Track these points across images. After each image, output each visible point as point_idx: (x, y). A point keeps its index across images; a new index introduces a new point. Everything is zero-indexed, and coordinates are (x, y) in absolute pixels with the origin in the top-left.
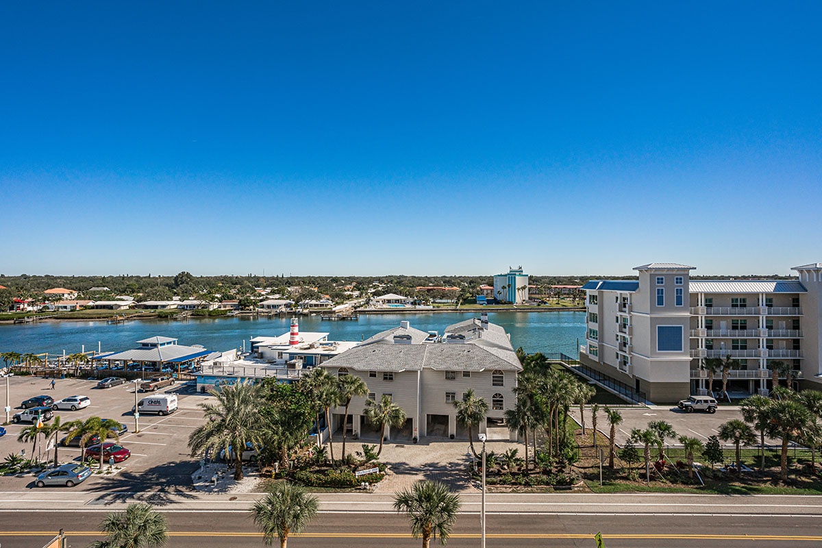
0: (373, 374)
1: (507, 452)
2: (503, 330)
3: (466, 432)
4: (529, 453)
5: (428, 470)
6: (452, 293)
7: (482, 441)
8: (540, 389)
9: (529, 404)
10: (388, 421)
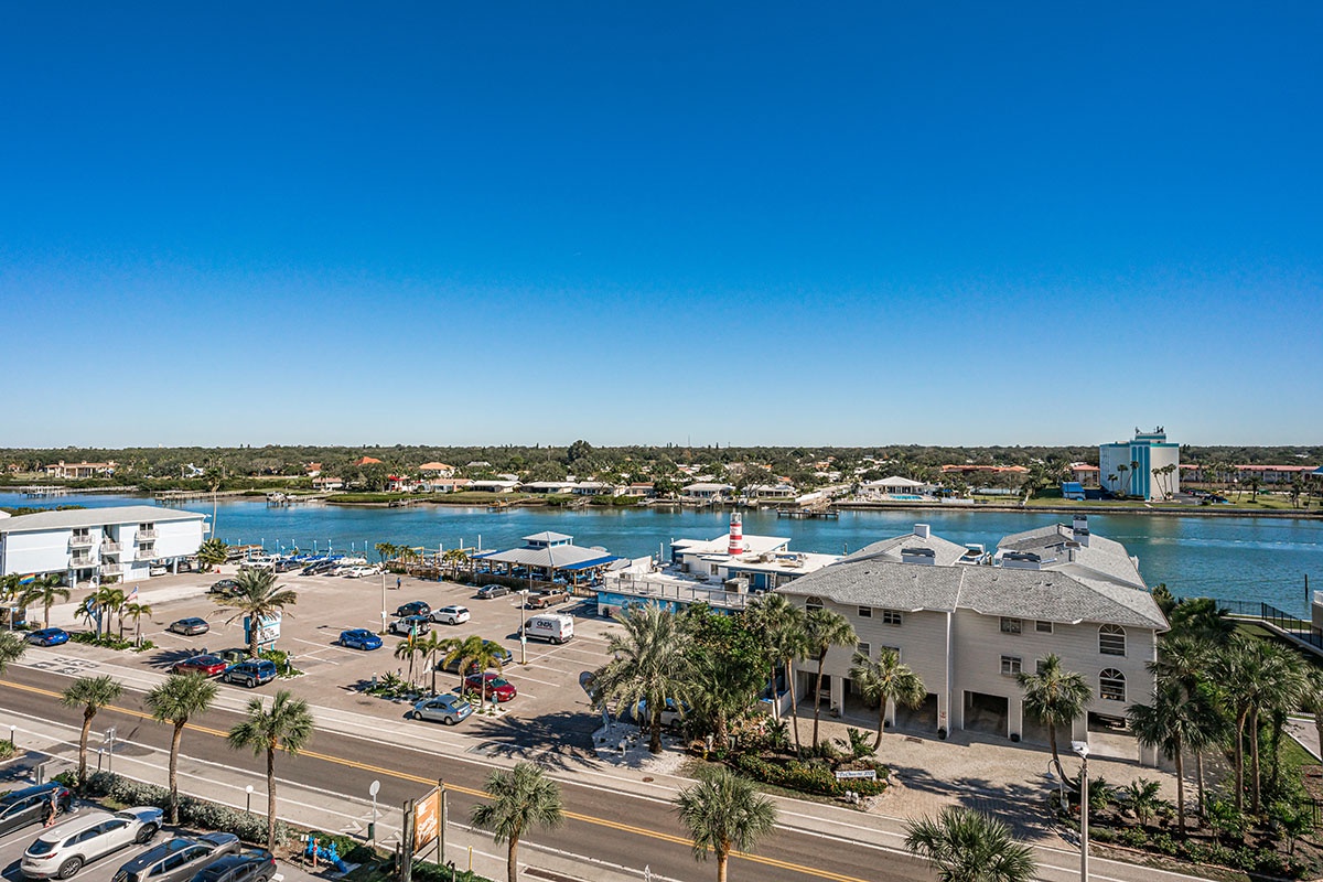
0: (865, 612)
1: (1134, 784)
2: (1123, 550)
3: (1044, 734)
4: (1185, 794)
5: (967, 790)
6: (1013, 476)
7: (1079, 755)
8: (1211, 670)
9: (1184, 698)
10: (893, 694)
